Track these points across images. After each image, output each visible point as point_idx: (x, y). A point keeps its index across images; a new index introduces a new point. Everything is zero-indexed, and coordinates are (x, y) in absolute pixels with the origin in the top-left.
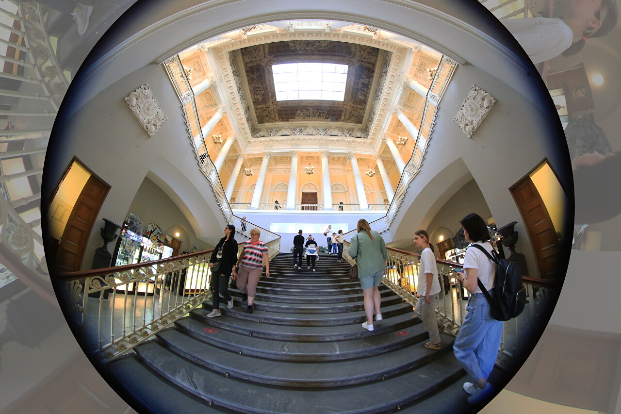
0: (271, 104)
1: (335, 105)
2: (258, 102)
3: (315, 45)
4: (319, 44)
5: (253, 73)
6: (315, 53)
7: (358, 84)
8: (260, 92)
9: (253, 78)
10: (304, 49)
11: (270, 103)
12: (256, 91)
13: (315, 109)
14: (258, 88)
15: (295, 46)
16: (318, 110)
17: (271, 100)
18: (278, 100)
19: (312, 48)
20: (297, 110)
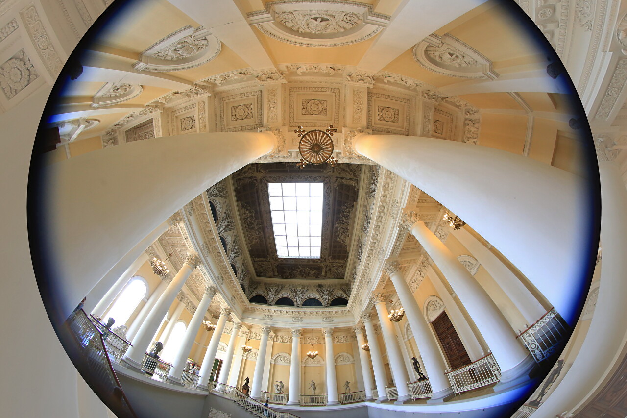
0: (323, 263)
1: (332, 195)
2: (318, 274)
5: (285, 273)
8: (306, 270)
9: (290, 273)
10: (258, 231)
12: (304, 273)
13: (337, 221)
17: (318, 263)
18: (319, 257)
20: (336, 241)
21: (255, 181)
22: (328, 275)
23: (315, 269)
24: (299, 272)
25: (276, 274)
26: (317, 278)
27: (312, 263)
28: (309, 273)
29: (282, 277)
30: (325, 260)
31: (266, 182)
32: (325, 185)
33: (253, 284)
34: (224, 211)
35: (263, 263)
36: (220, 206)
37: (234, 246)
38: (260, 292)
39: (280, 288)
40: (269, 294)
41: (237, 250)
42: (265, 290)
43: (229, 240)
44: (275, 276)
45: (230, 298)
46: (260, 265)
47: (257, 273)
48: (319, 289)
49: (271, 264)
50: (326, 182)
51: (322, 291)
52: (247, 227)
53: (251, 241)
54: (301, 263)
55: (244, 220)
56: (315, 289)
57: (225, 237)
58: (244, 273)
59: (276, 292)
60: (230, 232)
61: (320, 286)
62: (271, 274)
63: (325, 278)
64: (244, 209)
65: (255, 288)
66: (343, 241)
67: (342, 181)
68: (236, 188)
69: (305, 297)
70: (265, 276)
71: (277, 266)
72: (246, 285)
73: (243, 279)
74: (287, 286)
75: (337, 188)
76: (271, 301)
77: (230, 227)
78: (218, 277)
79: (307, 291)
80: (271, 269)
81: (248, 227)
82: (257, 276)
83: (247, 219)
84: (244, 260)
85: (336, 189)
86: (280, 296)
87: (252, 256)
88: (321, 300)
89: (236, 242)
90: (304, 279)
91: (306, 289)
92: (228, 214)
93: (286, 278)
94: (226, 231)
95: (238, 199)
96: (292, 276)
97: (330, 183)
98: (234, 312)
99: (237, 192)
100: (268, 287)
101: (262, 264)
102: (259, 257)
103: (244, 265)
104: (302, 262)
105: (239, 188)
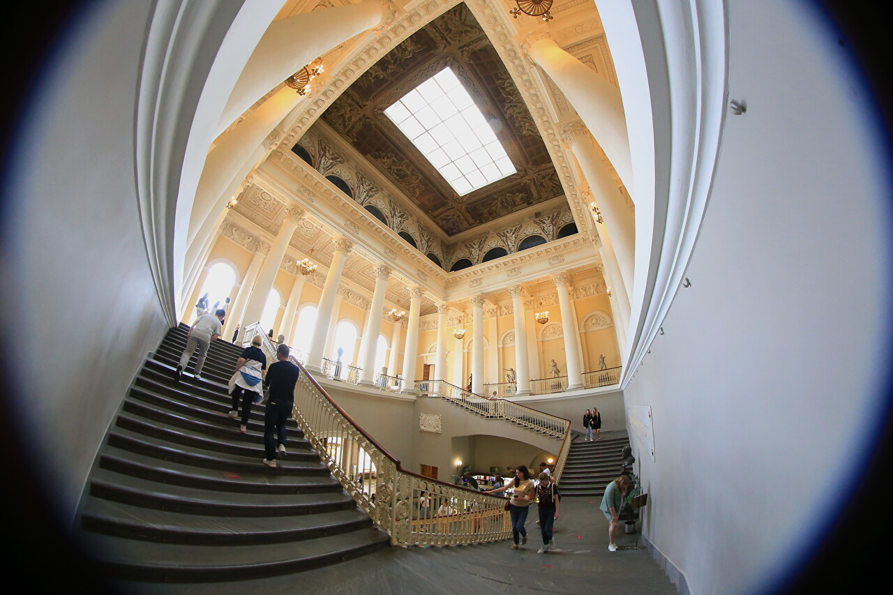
0: (528, 177)
1: (470, 74)
2: (528, 197)
3: (398, 170)
4: (393, 167)
5: (482, 214)
6: (407, 161)
7: (393, 74)
8: (508, 199)
9: (488, 212)
10: (413, 175)
11: (525, 180)
12: (508, 204)
13: (504, 106)
14: (502, 203)
15: (418, 187)
16: (503, 101)
17: (519, 181)
18: (514, 171)
19: (405, 169)
20: (522, 137)
21: (368, 120)
22: (544, 195)
23: (520, 192)
24: (499, 205)
25: (472, 221)
26: (529, 204)
27: (508, 185)
28: (514, 201)
29: (481, 222)
30: (525, 171)
31: (379, 112)
32: (452, 68)
33: (448, 248)
34: (355, 176)
35: (447, 213)
36: (346, 174)
37: (394, 209)
38: (460, 255)
39: (483, 238)
40: (471, 253)
41: (400, 212)
42: (466, 249)
43: (382, 205)
44: (471, 226)
45: (416, 275)
46: (445, 219)
47: (446, 232)
48: (537, 220)
49: (458, 210)
50: (449, 63)
51: (541, 221)
52: (398, 178)
53: (414, 192)
54: (495, 191)
55: (388, 172)
56: (531, 222)
57: (373, 204)
58: (426, 239)
59: (479, 246)
60: (379, 195)
61: (537, 215)
62: (465, 224)
63: (540, 200)
64: (379, 160)
65: (453, 252)
66: (532, 131)
67: (471, 47)
68: (354, 142)
69: (520, 238)
70: (460, 231)
71: (468, 210)
72: (437, 252)
73: (428, 247)
74: (492, 232)
75: (472, 62)
76: (476, 260)
77: (375, 188)
78: (385, 252)
79: (520, 228)
80: (462, 217)
81: (400, 178)
82: (450, 235)
83: (390, 168)
84: (418, 221)
85: (470, 64)
86: (487, 249)
87: (426, 212)
88: (544, 235)
89: (393, 203)
90: (512, 212)
91: (518, 226)
92: (362, 177)
93: (487, 221)
94: (371, 196)
95: (364, 152)
96: (494, 215)
97: (458, 61)
98: (426, 289)
99: (357, 145)
100: (468, 244)
101: (446, 216)
102: (437, 208)
103: (423, 228)
104: (494, 188)
105: (356, 140)
